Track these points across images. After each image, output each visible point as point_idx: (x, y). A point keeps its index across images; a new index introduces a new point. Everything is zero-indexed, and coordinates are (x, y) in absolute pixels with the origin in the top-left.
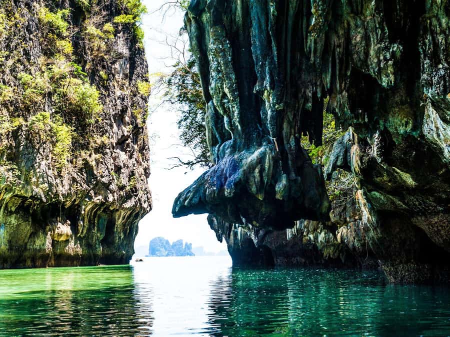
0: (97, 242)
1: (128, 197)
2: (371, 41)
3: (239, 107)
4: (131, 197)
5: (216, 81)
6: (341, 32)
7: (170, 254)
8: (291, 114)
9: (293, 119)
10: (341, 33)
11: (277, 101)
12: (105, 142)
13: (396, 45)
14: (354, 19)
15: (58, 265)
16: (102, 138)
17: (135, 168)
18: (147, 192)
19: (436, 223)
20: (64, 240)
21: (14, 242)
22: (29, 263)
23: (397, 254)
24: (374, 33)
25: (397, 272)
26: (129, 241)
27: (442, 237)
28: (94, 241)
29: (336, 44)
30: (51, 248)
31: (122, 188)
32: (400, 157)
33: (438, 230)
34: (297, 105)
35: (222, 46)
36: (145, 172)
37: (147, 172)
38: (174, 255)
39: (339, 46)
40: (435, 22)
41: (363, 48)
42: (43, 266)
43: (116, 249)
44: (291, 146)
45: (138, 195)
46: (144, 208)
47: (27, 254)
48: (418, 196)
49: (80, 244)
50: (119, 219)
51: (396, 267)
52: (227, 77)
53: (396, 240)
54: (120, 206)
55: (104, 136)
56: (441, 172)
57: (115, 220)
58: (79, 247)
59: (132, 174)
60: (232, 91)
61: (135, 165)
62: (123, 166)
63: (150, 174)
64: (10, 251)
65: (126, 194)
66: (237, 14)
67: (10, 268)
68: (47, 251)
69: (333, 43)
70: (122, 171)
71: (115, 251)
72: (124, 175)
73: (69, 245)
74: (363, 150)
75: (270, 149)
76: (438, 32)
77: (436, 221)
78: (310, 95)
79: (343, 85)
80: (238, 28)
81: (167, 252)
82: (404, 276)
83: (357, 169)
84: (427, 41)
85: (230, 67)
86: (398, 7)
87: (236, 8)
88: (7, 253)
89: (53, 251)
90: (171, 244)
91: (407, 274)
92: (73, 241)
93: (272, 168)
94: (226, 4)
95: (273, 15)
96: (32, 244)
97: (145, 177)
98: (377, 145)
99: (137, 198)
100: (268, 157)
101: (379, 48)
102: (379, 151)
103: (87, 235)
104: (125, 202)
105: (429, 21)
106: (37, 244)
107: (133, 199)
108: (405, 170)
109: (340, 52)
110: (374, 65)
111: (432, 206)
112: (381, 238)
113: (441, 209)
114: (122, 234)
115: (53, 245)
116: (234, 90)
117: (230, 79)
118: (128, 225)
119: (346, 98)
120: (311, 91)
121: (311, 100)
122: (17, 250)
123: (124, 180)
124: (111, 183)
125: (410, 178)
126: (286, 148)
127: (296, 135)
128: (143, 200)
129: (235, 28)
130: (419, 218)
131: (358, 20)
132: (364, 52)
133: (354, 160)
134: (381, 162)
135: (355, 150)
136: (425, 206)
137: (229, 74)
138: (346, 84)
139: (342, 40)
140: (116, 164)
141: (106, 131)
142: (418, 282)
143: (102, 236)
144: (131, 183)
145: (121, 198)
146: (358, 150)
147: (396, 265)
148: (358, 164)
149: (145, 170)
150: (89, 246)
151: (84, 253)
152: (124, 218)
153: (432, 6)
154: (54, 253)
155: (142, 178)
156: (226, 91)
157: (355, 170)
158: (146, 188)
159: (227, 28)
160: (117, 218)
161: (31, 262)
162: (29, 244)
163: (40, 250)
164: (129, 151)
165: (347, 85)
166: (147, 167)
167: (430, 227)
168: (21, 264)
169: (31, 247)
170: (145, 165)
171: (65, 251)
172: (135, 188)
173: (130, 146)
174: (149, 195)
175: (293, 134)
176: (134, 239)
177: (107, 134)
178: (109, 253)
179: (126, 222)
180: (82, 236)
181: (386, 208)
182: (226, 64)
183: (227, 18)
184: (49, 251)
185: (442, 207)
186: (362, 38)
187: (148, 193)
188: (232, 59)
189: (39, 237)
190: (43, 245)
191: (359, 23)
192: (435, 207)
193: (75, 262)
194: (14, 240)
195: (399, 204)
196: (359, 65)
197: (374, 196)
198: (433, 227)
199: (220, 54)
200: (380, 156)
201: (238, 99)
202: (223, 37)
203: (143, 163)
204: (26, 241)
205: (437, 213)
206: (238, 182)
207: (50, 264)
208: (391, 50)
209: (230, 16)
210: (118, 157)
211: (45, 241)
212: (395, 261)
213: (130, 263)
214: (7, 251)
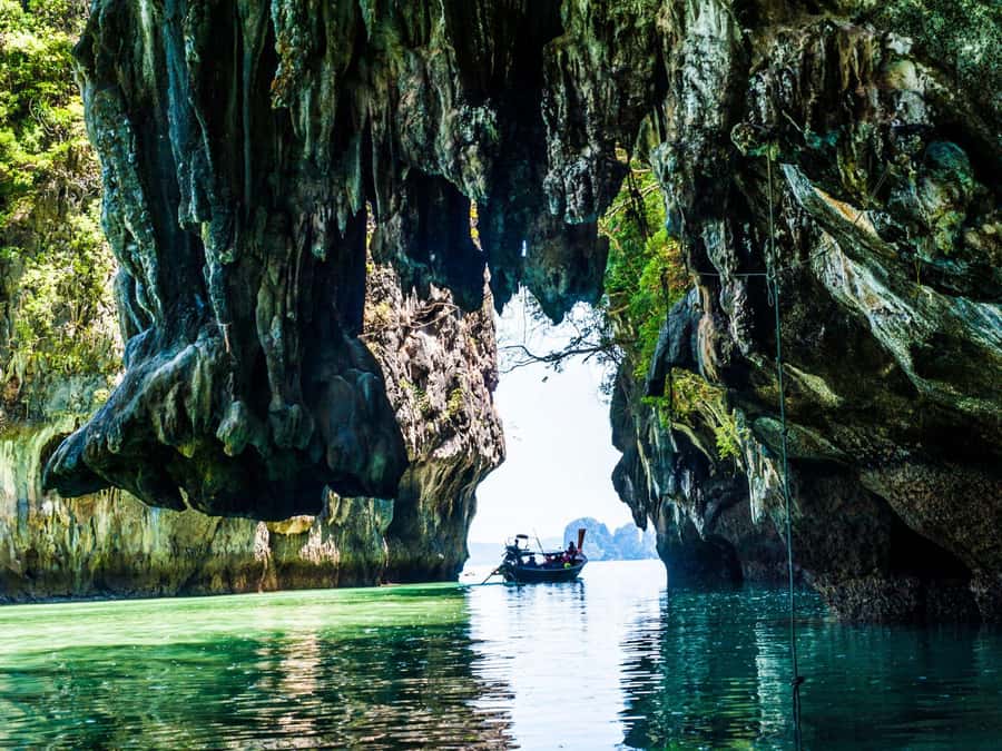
0: (375, 533)
1: (447, 434)
2: (440, 103)
3: (155, 260)
4: (454, 434)
5: (109, 205)
6: (382, 87)
7: (610, 555)
8: (275, 270)
9: (279, 280)
10: (381, 90)
11: (218, 244)
12: (385, 317)
13: (483, 110)
14: (404, 56)
15: (287, 586)
16: (378, 307)
17: (459, 370)
18: (490, 421)
19: (902, 485)
20: (298, 531)
21: (184, 538)
22: (218, 582)
23: (840, 555)
24: (446, 86)
25: (844, 597)
26: (456, 531)
27: (920, 517)
28: (368, 533)
29: (371, 113)
30: (269, 550)
31: (430, 414)
32: (794, 339)
33: (910, 500)
34: (289, 251)
35: (115, 133)
36: (487, 379)
37: (490, 380)
38: (620, 556)
39: (378, 118)
40: (573, 54)
41: (421, 120)
42: (251, 588)
43: (424, 549)
44: (272, 340)
45: (468, 429)
46: (485, 458)
47: (212, 564)
48: (856, 425)
49: (334, 540)
50: (427, 483)
51: (842, 584)
52: (126, 197)
53: (835, 525)
54: (429, 456)
55: (382, 303)
56: (887, 371)
57: (420, 486)
58: (333, 546)
59: (454, 383)
60: (140, 227)
61: (461, 364)
62: (432, 368)
63: (497, 381)
64: (173, 558)
65: (441, 428)
66: (145, 62)
67: (177, 596)
68: (258, 558)
69: (364, 111)
70: (431, 377)
71: (421, 554)
72: (436, 387)
73: (310, 543)
74: (721, 326)
75: (208, 349)
76: (582, 75)
77: (901, 480)
78: (321, 226)
79: (392, 201)
80: (149, 92)
81: (603, 551)
82: (860, 605)
83: (711, 370)
84: (559, 97)
85: (131, 175)
86: (481, 27)
87: (142, 50)
88: (168, 564)
89: (274, 557)
90: (612, 531)
91: (865, 600)
92: (319, 534)
93: (208, 391)
94: (122, 41)
95: (191, 62)
96: (223, 541)
97: (486, 390)
98: (738, 314)
99: (466, 437)
100: (198, 365)
101: (455, 119)
102: (743, 328)
103: (351, 520)
104: (438, 447)
105: (559, 53)
106: (234, 543)
107: (457, 439)
108: (807, 368)
109: (379, 131)
110: (446, 157)
111: (888, 447)
112: (804, 519)
113: (905, 453)
114: (436, 515)
115: (271, 544)
116: (141, 224)
117: (133, 201)
118: (450, 496)
119: (398, 230)
120: (324, 219)
121: (321, 237)
122: (190, 556)
123: (434, 397)
124: (400, 405)
125: (826, 387)
126: (263, 344)
127: (289, 315)
128: (481, 440)
129: (142, 91)
130: (870, 474)
131: (412, 58)
132: (425, 129)
133: (703, 351)
134: (749, 353)
135: (706, 326)
136: (874, 447)
137: (131, 190)
138: (399, 199)
139: (383, 105)
140: (417, 363)
141: (387, 291)
142: (888, 619)
143: (384, 521)
144: (452, 403)
145: (431, 438)
146: (709, 328)
147: (842, 580)
148: (711, 358)
149: (486, 373)
150: (357, 543)
151: (345, 560)
152: (438, 481)
153: (569, 18)
154: (275, 561)
155: (478, 392)
156: (129, 225)
157: (705, 372)
158: (488, 414)
159: (126, 94)
160: (422, 480)
161: (223, 581)
162: (215, 543)
163: (241, 555)
164: (447, 334)
165: (403, 202)
166: (490, 367)
167: (895, 495)
168: (201, 587)
169: (222, 549)
170: (485, 362)
171: (301, 557)
172: (462, 414)
173: (449, 322)
174: (495, 428)
175: (279, 312)
176: (467, 527)
177: (390, 299)
178: (409, 556)
179: (444, 490)
180: (339, 523)
181: (800, 454)
182: (123, 169)
183: (124, 71)
184: (262, 557)
185: (908, 448)
186: (417, 97)
187: (493, 424)
188: (136, 158)
189: (239, 526)
190: (248, 544)
191: (413, 65)
192: (895, 449)
193: (325, 581)
194: (182, 536)
195: (823, 445)
196: (415, 158)
197: (771, 429)
198: (900, 495)
199: (112, 150)
200: (746, 340)
201: (153, 244)
202: (118, 113)
203: (480, 359)
204: (210, 536)
205: (900, 463)
206: (128, 422)
207: (267, 586)
208: (473, 122)
209: (129, 66)
210: (421, 347)
211: (254, 535)
212: (840, 571)
213: (460, 579)
214: (167, 558)
